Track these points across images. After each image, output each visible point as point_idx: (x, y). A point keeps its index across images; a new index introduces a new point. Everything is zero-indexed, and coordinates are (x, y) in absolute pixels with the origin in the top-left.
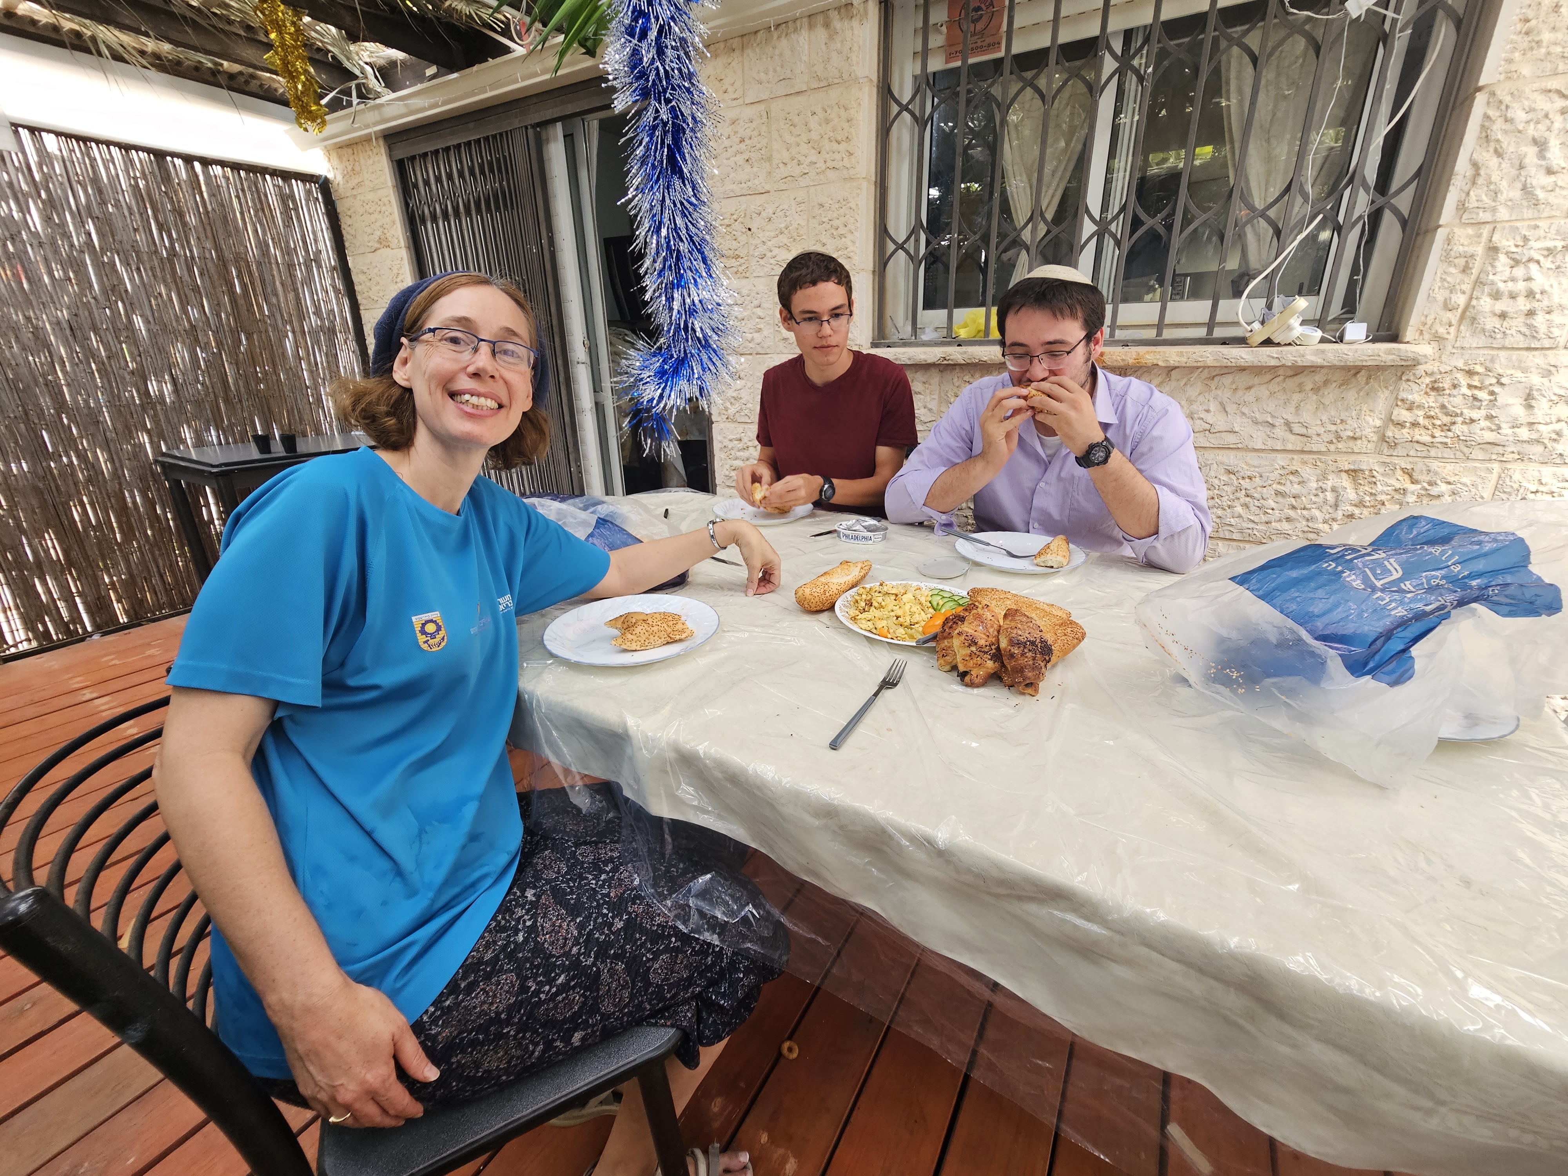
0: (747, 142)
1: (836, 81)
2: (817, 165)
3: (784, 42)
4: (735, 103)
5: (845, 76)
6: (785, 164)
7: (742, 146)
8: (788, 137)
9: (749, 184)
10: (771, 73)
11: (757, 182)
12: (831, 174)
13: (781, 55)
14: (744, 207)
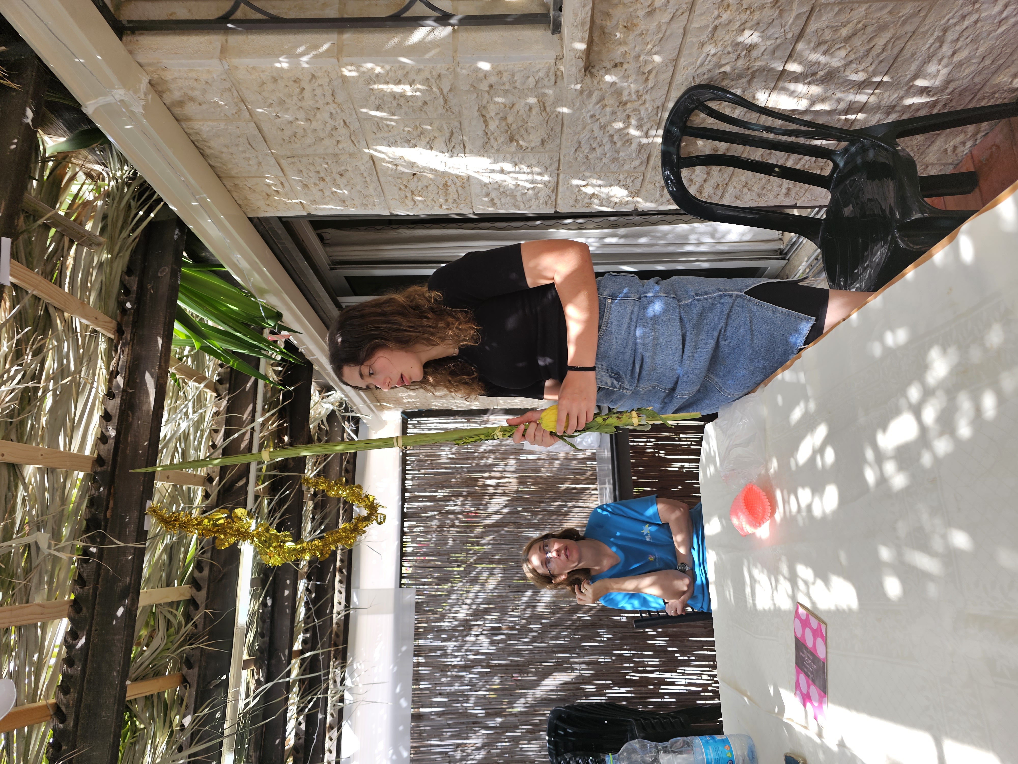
0: (322, 175)
1: (235, 93)
2: (334, 112)
3: (212, 144)
4: (286, 184)
5: (228, 85)
6: (338, 142)
7: (328, 179)
8: (309, 140)
9: (365, 175)
10: (247, 155)
11: (362, 168)
12: (340, 97)
13: (227, 146)
14: (390, 179)
